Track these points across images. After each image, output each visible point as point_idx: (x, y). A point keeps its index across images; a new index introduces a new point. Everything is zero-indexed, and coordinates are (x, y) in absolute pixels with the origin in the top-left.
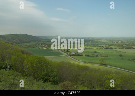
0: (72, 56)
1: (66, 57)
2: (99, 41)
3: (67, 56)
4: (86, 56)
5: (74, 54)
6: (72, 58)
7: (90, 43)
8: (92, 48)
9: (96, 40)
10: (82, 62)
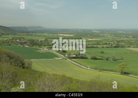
0: (73, 60)
1: (64, 60)
2: (100, 34)
3: (66, 59)
4: (92, 59)
5: (75, 56)
6: (74, 61)
7: (89, 38)
8: (96, 46)
9: (96, 33)
10: (91, 68)
